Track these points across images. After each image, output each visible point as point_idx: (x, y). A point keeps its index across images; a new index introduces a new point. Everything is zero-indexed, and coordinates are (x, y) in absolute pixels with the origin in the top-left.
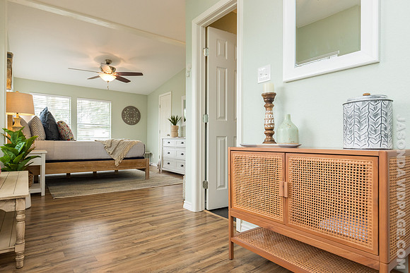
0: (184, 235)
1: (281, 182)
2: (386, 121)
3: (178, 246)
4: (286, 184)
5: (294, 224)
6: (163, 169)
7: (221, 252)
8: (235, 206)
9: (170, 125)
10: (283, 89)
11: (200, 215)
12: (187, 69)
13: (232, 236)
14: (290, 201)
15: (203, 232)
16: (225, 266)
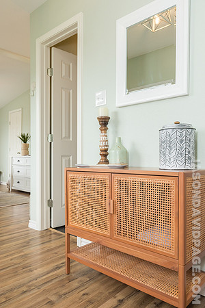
0: (25, 254)
1: (108, 200)
2: (189, 146)
3: (17, 266)
4: (112, 201)
5: (118, 237)
6: (13, 188)
7: (60, 268)
8: (71, 223)
9: (21, 143)
10: (116, 114)
11: (45, 234)
12: (32, 88)
13: (69, 252)
14: (115, 217)
15: (45, 249)
16: (61, 281)
